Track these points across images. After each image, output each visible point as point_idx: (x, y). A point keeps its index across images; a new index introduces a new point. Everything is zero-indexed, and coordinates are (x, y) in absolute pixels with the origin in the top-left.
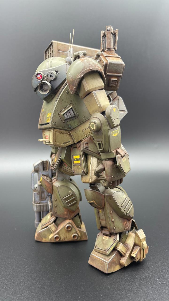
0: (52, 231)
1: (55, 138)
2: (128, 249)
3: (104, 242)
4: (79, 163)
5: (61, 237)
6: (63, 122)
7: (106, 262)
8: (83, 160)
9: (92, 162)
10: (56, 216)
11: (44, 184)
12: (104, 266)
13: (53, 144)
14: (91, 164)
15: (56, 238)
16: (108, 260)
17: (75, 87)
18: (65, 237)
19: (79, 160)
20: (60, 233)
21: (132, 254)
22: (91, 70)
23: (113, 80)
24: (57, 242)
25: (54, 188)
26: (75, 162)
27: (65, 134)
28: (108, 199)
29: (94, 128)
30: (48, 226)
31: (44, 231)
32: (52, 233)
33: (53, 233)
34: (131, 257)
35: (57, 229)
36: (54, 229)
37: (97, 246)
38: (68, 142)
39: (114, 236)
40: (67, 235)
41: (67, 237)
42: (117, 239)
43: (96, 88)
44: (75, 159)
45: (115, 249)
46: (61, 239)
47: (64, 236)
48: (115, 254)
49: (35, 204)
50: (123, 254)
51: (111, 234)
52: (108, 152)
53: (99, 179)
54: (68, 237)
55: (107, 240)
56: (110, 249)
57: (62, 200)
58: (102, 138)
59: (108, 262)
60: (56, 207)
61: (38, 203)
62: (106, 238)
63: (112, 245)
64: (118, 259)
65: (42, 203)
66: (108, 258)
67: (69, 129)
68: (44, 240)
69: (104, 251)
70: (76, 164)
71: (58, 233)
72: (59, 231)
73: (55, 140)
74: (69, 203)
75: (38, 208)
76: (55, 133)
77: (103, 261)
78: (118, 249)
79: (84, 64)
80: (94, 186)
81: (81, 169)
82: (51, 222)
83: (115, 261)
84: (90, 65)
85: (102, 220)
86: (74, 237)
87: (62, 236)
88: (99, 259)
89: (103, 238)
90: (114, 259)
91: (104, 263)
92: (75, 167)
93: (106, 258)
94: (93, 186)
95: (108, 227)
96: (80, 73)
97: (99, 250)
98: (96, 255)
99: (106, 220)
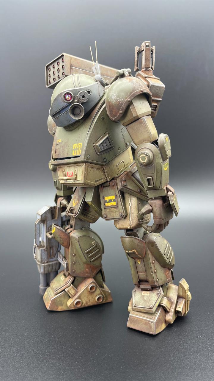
0: (70, 295)
1: (86, 175)
2: (172, 303)
3: (145, 299)
4: (115, 205)
5: (83, 302)
6: (99, 155)
7: (151, 322)
8: (120, 200)
9: (130, 203)
10: (74, 276)
11: (59, 236)
12: (151, 327)
13: (83, 182)
14: (130, 206)
15: (77, 303)
16: (154, 319)
17: (121, 112)
18: (88, 300)
19: (114, 201)
20: (82, 297)
21: (177, 308)
22: (142, 91)
23: (153, 105)
24: (78, 308)
25: (72, 240)
26: (108, 204)
27: (98, 169)
28: (150, 246)
29: (144, 161)
30: (65, 290)
31: (60, 297)
32: (70, 297)
33: (72, 298)
34: (177, 312)
35: (77, 292)
36: (73, 292)
37: (136, 305)
38: (100, 180)
39: (157, 289)
40: (91, 298)
41: (89, 301)
42: (161, 293)
43: (144, 113)
44: (108, 201)
45: (160, 306)
46: (83, 305)
47: (86, 300)
48: (160, 310)
49: (41, 264)
50: (168, 310)
51: (153, 288)
52: (159, 189)
53: (140, 223)
54: (91, 300)
55: (148, 296)
56: (154, 307)
57: (84, 254)
58: (154, 173)
59: (155, 321)
60: (75, 264)
61: (46, 262)
62: (147, 294)
63: (156, 301)
64: (163, 316)
65: (51, 262)
66: (154, 317)
67: (104, 164)
68: (60, 309)
69: (147, 309)
70: (110, 206)
71: (79, 297)
72: (81, 294)
73: (86, 177)
74: (92, 258)
75: (45, 269)
76: (87, 168)
77: (147, 320)
78: (163, 305)
79: (134, 84)
80: (133, 232)
81: (118, 213)
82: (69, 284)
83: (161, 319)
84: (140, 85)
85: (141, 272)
86: (99, 299)
87: (84, 299)
88: (142, 319)
89: (142, 294)
90: (160, 317)
91: (150, 324)
92: (108, 210)
93: (150, 316)
94: (130, 233)
95: (150, 280)
96: (130, 94)
97: (140, 309)
98: (137, 315)
99: (146, 272)
